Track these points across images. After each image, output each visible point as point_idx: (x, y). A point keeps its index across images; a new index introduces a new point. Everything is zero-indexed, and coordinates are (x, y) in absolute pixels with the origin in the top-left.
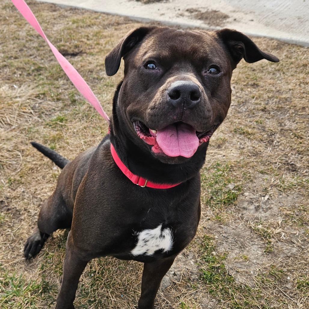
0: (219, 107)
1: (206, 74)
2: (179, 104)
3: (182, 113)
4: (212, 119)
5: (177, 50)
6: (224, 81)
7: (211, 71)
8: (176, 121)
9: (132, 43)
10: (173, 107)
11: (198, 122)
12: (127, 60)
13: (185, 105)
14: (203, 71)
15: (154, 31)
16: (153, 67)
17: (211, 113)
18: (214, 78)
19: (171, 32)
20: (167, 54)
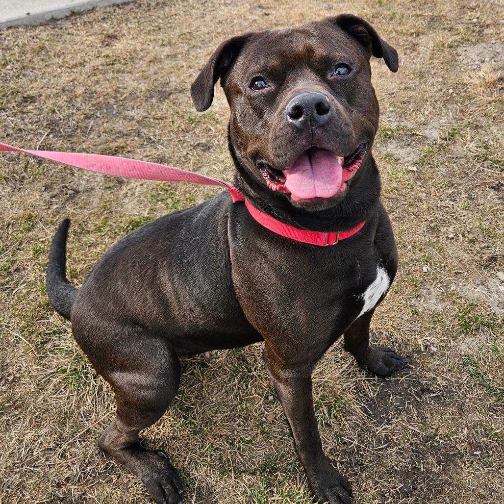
0: (362, 119)
1: (333, 77)
2: (304, 123)
3: (313, 135)
4: (354, 137)
5: (286, 54)
6: (361, 80)
7: (339, 72)
8: (308, 148)
9: (226, 61)
10: (298, 130)
11: (336, 143)
12: (227, 85)
13: (313, 123)
14: (327, 75)
15: (251, 39)
16: (262, 85)
17: (351, 128)
18: (345, 81)
19: (273, 34)
20: (275, 62)
